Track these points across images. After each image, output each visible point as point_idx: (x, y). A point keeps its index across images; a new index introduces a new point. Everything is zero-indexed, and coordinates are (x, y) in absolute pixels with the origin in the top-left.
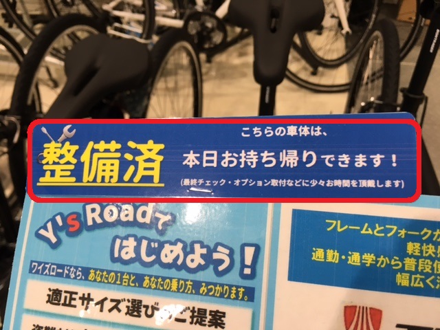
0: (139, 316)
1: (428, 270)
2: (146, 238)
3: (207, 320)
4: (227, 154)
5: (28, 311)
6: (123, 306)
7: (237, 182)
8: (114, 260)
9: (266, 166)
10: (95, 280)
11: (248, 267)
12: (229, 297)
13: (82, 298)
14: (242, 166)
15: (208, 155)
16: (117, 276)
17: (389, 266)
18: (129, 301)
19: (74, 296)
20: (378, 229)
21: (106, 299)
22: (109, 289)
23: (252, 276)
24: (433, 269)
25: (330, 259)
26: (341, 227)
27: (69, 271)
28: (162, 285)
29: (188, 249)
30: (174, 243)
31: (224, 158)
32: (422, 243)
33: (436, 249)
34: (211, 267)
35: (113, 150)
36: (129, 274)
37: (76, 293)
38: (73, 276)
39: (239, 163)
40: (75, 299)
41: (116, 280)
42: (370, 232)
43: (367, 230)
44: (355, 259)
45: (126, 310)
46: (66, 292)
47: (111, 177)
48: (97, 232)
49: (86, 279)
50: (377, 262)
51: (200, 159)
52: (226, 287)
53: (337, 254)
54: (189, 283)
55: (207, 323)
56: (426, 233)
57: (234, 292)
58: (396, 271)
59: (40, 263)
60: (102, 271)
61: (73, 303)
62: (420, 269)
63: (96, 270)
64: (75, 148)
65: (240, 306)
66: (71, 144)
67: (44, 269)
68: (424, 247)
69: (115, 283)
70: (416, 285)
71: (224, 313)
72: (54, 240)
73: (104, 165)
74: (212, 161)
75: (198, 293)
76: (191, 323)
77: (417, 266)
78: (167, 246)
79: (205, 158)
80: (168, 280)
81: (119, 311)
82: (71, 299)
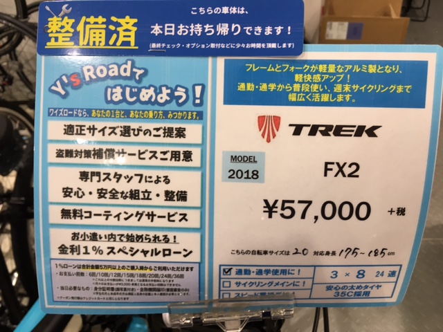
0: (129, 136)
1: (307, 90)
2: (129, 86)
3: (174, 134)
4: (181, 26)
5: (52, 141)
6: (118, 131)
7: (188, 45)
8: (108, 102)
9: (208, 34)
10: (96, 117)
11: (198, 99)
12: (187, 119)
13: (89, 129)
14: (192, 35)
15: (168, 27)
16: (111, 113)
17: (284, 90)
18: (121, 127)
19: (83, 128)
20: (278, 67)
21: (105, 127)
22: (107, 121)
23: (201, 104)
24: (310, 89)
25: (249, 89)
26: (255, 68)
27: (77, 112)
28: (143, 115)
29: (158, 91)
30: (149, 88)
31: (179, 29)
32: (304, 74)
33: (312, 77)
34: (174, 101)
35: (100, 22)
36: (120, 110)
37: (84, 126)
38: (80, 115)
39: (190, 33)
40: (84, 130)
41: (111, 115)
42: (273, 70)
43: (271, 69)
44: (264, 87)
45: (120, 133)
46: (77, 126)
47: (100, 42)
48: (94, 85)
49: (90, 116)
50: (277, 88)
51: (163, 29)
52: (184, 113)
53: (253, 85)
54: (160, 112)
55: (174, 135)
56: (306, 68)
57: (190, 115)
58: (288, 93)
59: (55, 109)
60: (101, 110)
61: (83, 132)
62: (302, 90)
63: (96, 110)
64: (72, 21)
65: (195, 123)
66: (69, 18)
67: (59, 112)
68: (305, 77)
69: (110, 117)
70: (300, 100)
71: (185, 129)
72: (63, 93)
73: (95, 33)
74: (171, 31)
75: (167, 118)
76: (164, 137)
77: (301, 88)
78: (143, 90)
79: (166, 29)
80: (146, 112)
81: (116, 134)
82: (81, 130)
